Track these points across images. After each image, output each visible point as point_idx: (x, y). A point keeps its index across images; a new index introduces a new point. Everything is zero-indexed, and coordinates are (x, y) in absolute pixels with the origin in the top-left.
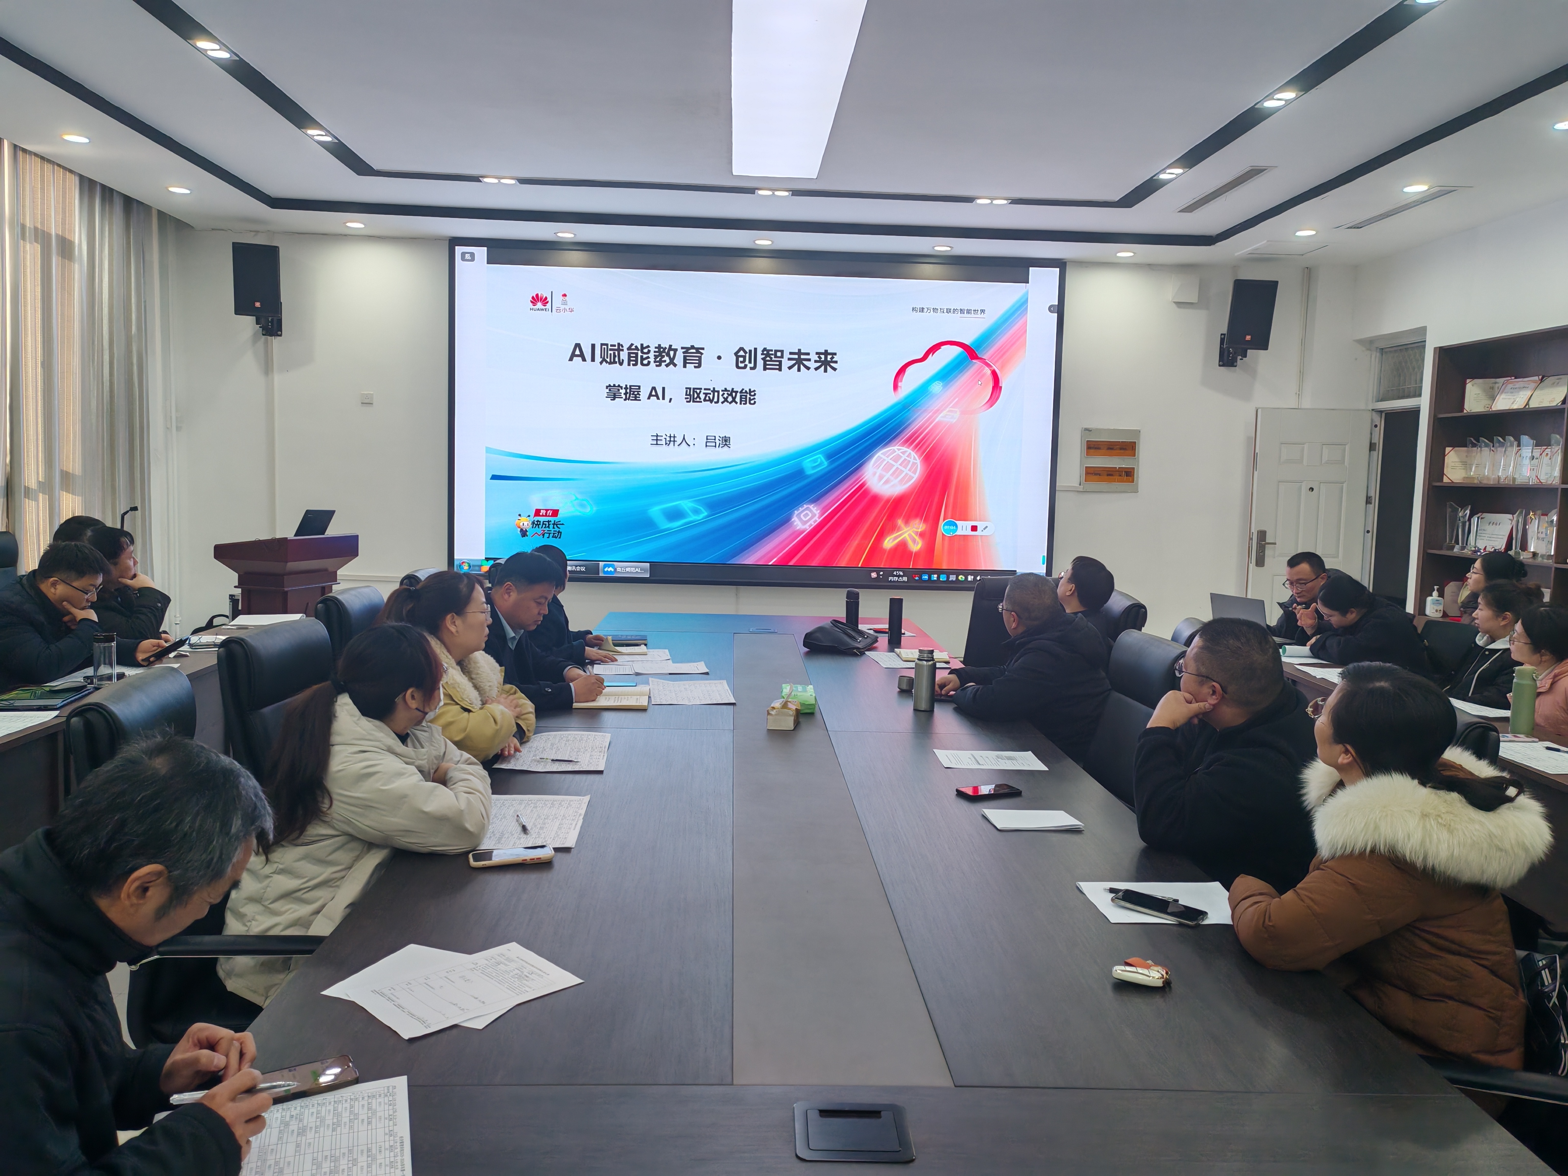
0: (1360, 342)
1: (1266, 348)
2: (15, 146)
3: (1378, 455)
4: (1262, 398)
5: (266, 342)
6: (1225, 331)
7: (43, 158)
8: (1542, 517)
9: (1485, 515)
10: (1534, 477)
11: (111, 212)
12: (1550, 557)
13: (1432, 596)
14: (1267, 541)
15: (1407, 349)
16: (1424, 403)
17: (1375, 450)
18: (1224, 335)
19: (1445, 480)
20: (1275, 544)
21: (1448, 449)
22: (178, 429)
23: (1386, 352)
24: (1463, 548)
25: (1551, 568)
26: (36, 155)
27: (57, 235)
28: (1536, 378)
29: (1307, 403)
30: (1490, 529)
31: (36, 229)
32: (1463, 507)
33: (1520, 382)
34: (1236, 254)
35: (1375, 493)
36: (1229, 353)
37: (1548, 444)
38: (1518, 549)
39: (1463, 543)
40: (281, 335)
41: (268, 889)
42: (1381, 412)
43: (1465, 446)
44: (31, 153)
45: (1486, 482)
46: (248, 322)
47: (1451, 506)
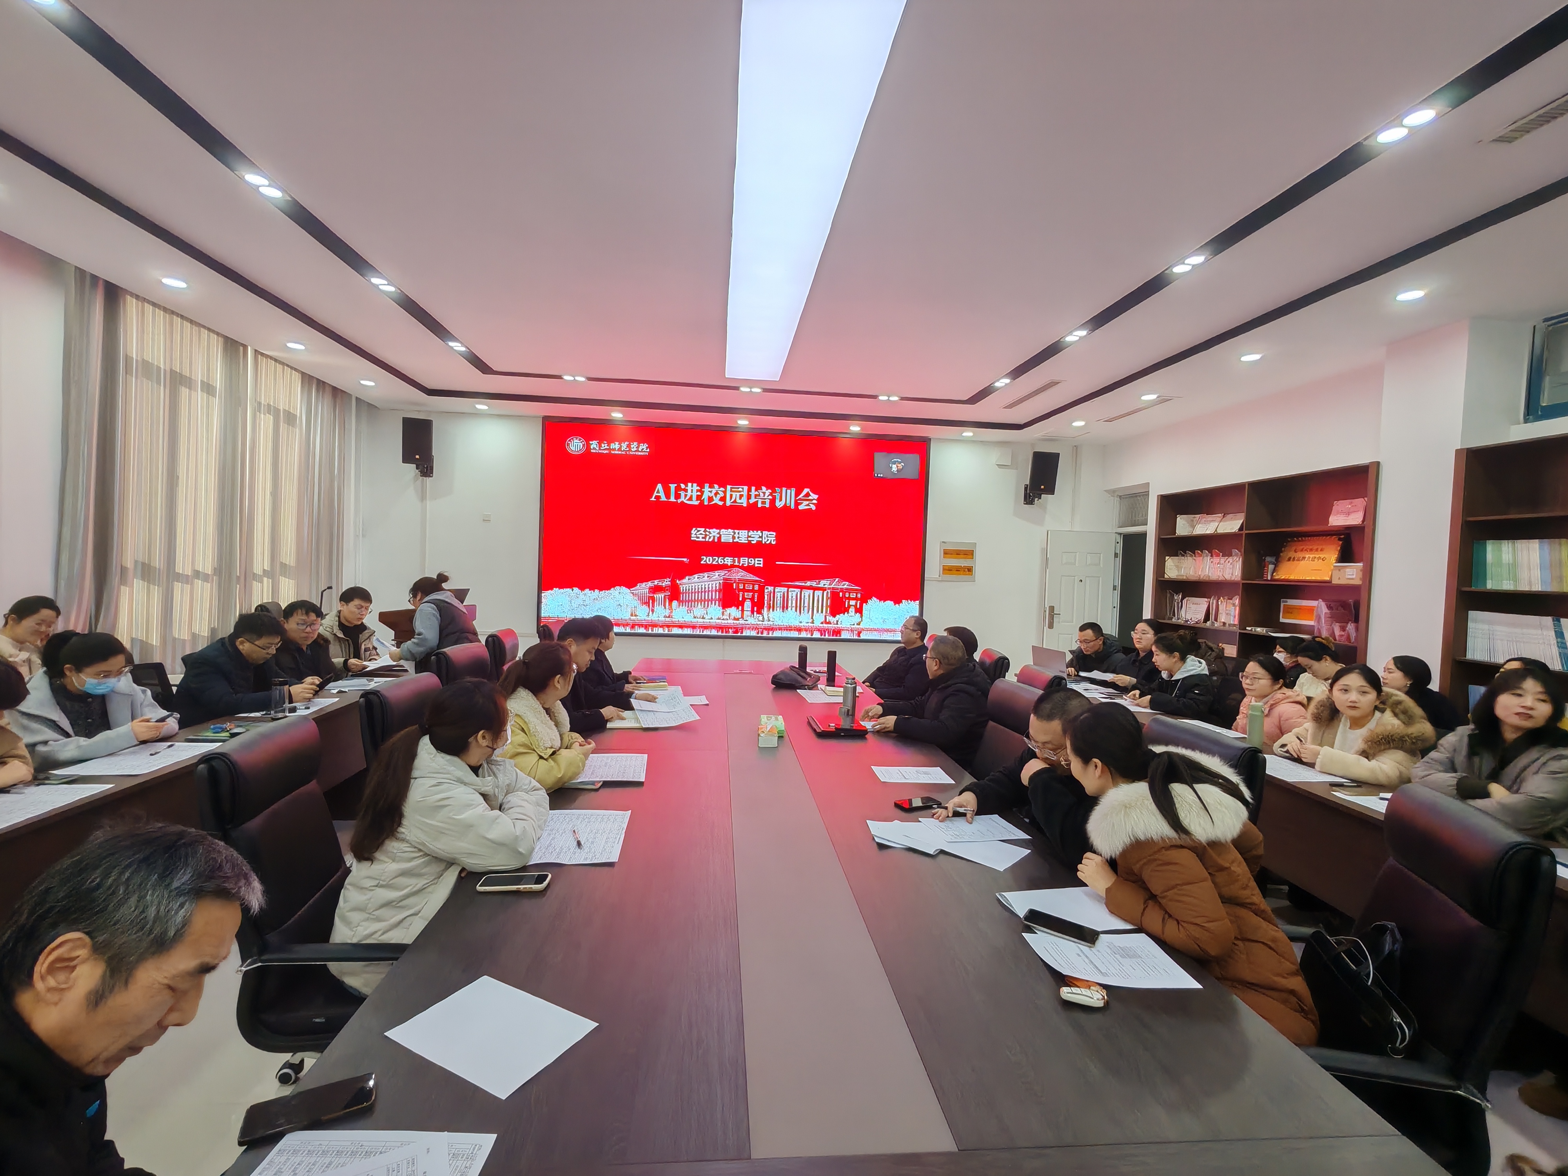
0: (1108, 491)
1: (1053, 494)
2: (256, 351)
3: (1119, 560)
4: (1051, 524)
5: (422, 481)
6: (1028, 483)
7: (276, 360)
8: (1228, 601)
9: (1190, 598)
10: (1224, 576)
11: (323, 397)
12: (1234, 625)
14: (1055, 613)
15: (1136, 496)
16: (1151, 528)
17: (1117, 557)
18: (1027, 485)
19: (1166, 576)
20: (1060, 614)
21: (1167, 558)
22: (363, 536)
23: (1123, 498)
24: (1178, 619)
25: (1237, 632)
26: (271, 358)
27: (284, 410)
28: (1220, 515)
29: (1077, 528)
30: (1193, 607)
31: (269, 405)
32: (1177, 593)
33: (1210, 517)
34: (1036, 436)
35: (1118, 583)
36: (1030, 496)
37: (1232, 556)
38: (1213, 621)
39: (1177, 616)
40: (432, 477)
41: (372, 900)
42: (1121, 534)
43: (1178, 556)
44: (267, 356)
45: (1191, 578)
46: (411, 468)
47: (1170, 593)
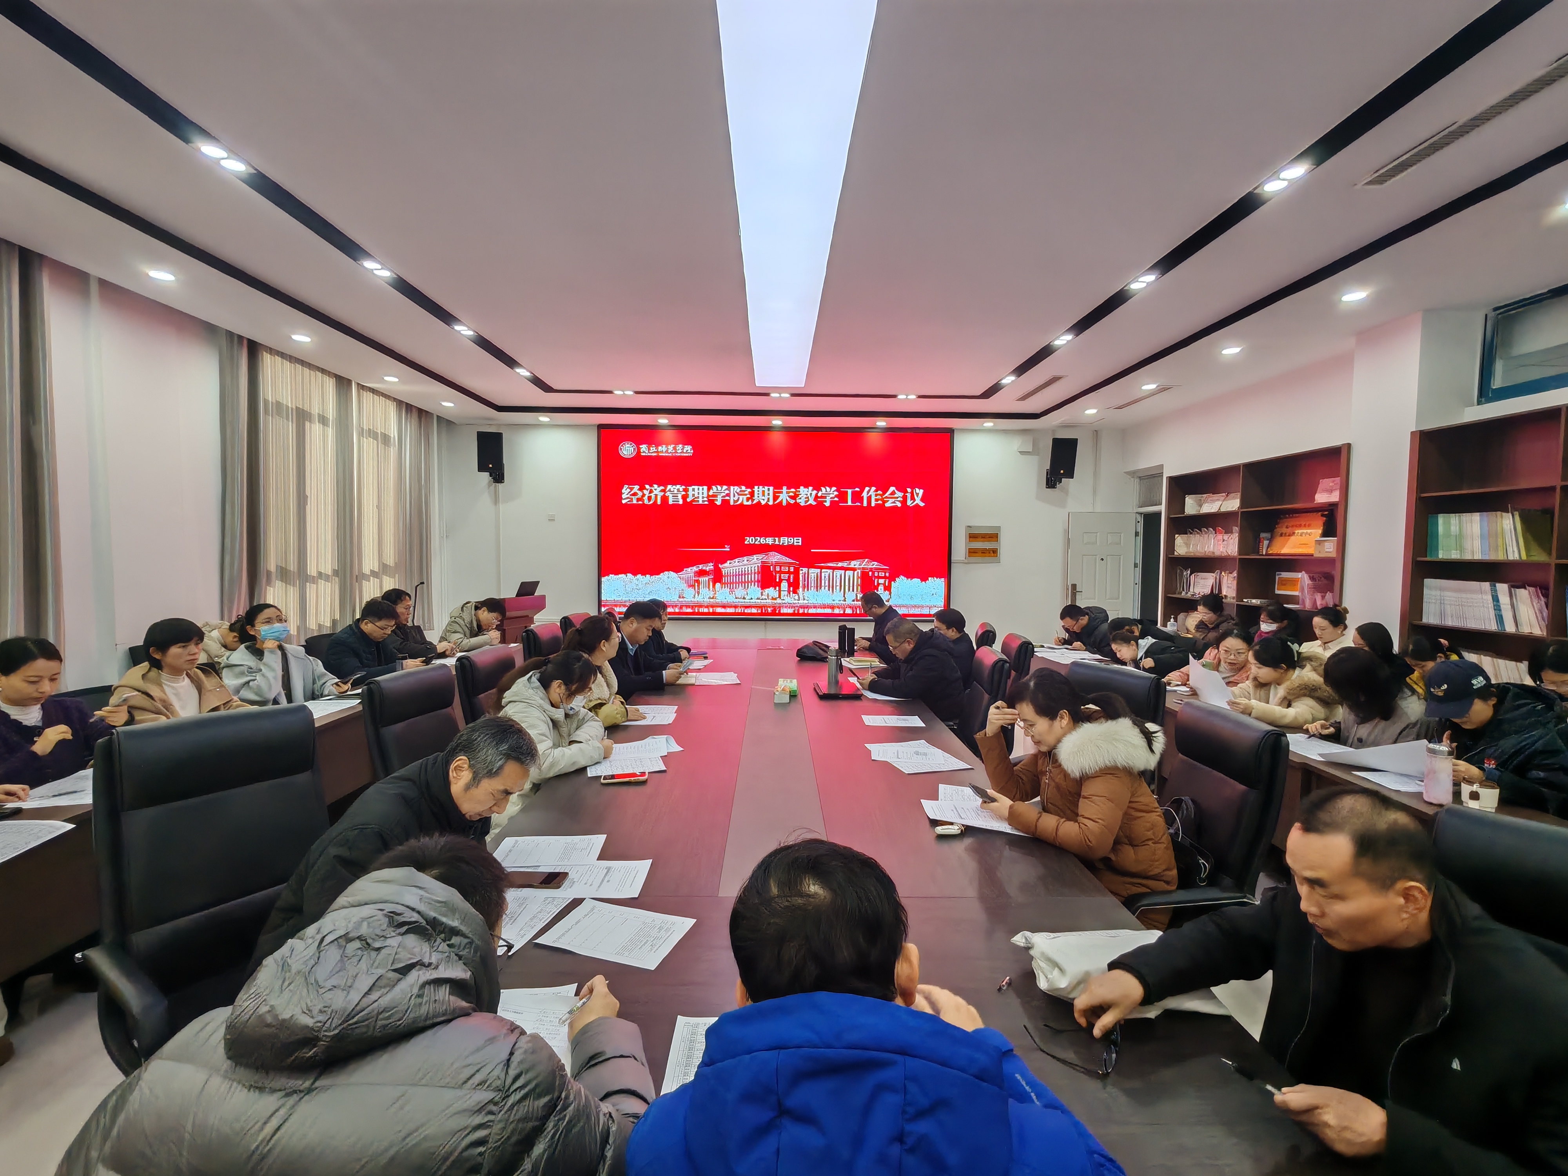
0: (1127, 473)
1: (1072, 478)
2: (358, 384)
3: (1140, 538)
4: (1073, 506)
5: (495, 487)
6: (1049, 468)
7: (374, 391)
8: (1229, 575)
9: (1199, 574)
10: (1225, 551)
11: (411, 416)
12: (1233, 597)
13: (1170, 621)
14: (1077, 590)
15: (1152, 477)
16: (1163, 508)
17: (1139, 536)
18: (1048, 470)
19: (1176, 553)
20: (1082, 592)
21: (1176, 536)
22: (447, 537)
23: (1142, 479)
24: (1187, 593)
26: (370, 389)
27: (382, 433)
28: (1223, 494)
29: (1098, 509)
30: (1202, 582)
31: (370, 430)
32: (1186, 569)
33: (1216, 497)
34: (1053, 423)
35: (1139, 561)
36: (1052, 480)
37: (1232, 532)
39: (1187, 590)
40: (503, 482)
42: (1141, 514)
43: (1186, 534)
45: (1199, 555)
46: (486, 475)
47: (1180, 570)
